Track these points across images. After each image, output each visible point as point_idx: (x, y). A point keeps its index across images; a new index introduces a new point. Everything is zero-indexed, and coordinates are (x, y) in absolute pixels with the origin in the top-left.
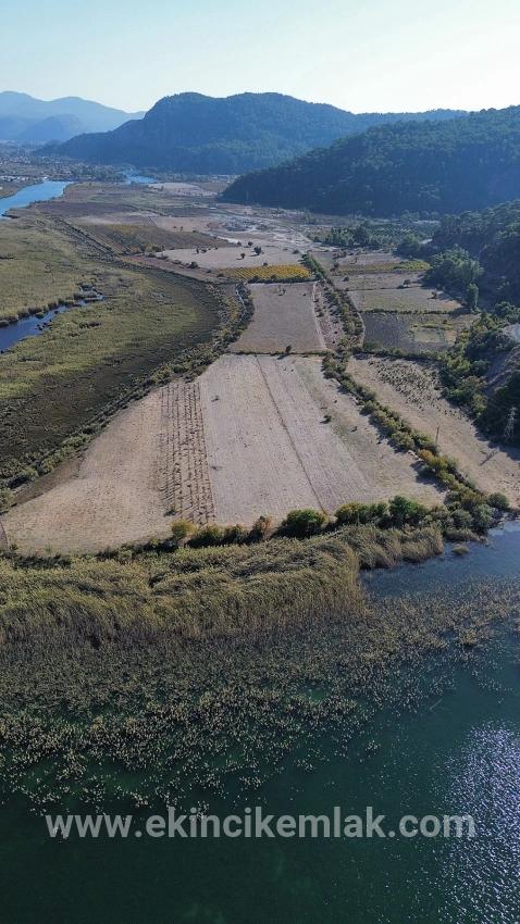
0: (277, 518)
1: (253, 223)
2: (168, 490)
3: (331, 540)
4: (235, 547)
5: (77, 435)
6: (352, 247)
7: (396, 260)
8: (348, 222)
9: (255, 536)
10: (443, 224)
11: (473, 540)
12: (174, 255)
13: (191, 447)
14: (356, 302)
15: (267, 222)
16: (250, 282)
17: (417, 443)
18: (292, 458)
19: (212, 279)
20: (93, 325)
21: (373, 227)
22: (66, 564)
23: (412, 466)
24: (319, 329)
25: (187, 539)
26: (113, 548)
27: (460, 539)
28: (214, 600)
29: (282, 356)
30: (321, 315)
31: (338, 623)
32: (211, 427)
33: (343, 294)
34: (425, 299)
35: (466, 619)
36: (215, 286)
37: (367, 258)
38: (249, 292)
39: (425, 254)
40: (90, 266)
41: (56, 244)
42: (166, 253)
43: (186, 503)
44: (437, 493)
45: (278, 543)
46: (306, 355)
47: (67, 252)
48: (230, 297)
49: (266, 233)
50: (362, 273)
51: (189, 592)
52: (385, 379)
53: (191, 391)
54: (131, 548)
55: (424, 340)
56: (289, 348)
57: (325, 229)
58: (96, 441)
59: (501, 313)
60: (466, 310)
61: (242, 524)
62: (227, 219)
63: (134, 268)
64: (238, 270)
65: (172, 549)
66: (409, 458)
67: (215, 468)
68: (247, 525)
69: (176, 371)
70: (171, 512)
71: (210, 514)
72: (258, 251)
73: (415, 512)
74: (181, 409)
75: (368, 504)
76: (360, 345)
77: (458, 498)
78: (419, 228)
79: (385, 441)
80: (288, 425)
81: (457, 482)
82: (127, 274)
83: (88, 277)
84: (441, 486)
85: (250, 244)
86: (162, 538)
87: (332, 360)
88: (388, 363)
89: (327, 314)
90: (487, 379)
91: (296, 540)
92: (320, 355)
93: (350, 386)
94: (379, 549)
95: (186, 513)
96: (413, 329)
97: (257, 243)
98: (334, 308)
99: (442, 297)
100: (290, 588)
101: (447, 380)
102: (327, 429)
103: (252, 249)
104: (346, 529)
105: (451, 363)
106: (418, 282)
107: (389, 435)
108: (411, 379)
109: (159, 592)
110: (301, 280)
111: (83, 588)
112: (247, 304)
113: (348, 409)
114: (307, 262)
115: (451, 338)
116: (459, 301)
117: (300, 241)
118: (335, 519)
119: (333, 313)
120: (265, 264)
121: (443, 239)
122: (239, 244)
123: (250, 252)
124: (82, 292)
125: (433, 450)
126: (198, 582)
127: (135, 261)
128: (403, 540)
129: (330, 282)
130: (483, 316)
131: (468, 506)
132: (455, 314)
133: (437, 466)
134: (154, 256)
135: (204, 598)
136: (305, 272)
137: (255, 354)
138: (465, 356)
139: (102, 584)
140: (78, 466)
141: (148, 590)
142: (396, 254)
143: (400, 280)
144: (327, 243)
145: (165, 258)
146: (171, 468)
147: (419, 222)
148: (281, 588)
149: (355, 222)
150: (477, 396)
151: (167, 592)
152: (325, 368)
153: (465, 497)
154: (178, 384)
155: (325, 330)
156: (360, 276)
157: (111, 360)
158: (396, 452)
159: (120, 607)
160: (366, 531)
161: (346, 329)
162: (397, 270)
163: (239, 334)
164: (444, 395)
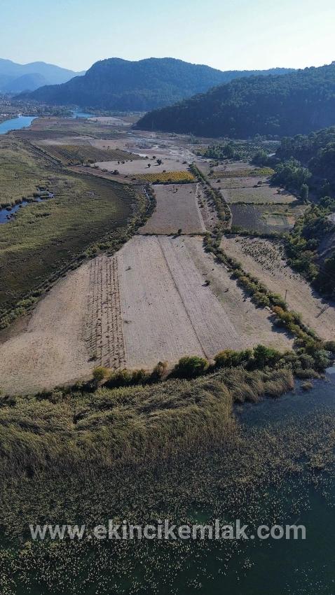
0: (172, 362)
1: (156, 144)
2: (91, 340)
3: (212, 381)
4: (140, 387)
5: (28, 298)
6: (222, 159)
7: (252, 168)
8: (219, 142)
9: (155, 377)
10: (283, 143)
11: (316, 378)
12: (103, 165)
13: (110, 306)
14: (226, 197)
15: (166, 142)
16: (153, 184)
17: (271, 301)
18: (182, 314)
19: (128, 181)
20: (45, 215)
21: (236, 145)
22: (12, 403)
23: (269, 318)
24: (201, 217)
25: (104, 381)
26: (49, 389)
27: (306, 377)
28: (122, 434)
29: (176, 236)
30: (202, 207)
31: (218, 451)
32: (125, 290)
33: (217, 192)
34: (272, 195)
35: (314, 445)
36: (130, 186)
37: (232, 167)
38: (153, 191)
39: (271, 163)
40: (45, 174)
41: (24, 159)
42: (97, 164)
43: (104, 351)
44: (288, 339)
45: (172, 384)
46: (192, 235)
47: (30, 164)
48: (140, 195)
49: (165, 150)
50: (229, 176)
51: (104, 428)
52: (247, 252)
53: (112, 262)
54: (61, 389)
55: (273, 223)
56: (180, 231)
57: (204, 146)
58: (42, 302)
59: (324, 204)
60: (301, 202)
61: (145, 368)
62: (139, 141)
63: (75, 175)
64: (145, 175)
65: (93, 390)
66: (266, 312)
67: (126, 322)
68: (149, 368)
69: (101, 248)
70: (93, 359)
71: (122, 360)
72: (159, 162)
73: (273, 356)
74: (104, 276)
75: (238, 351)
76: (229, 228)
77: (303, 344)
78: (267, 146)
79: (249, 299)
80: (180, 287)
81: (301, 332)
82: (71, 179)
83: (43, 181)
84: (290, 335)
85: (154, 157)
86: (86, 379)
87: (210, 239)
88: (249, 241)
89: (206, 206)
90: (319, 253)
91: (185, 382)
92: (202, 235)
93: (223, 258)
94: (247, 387)
95: (104, 360)
96: (265, 216)
97: (159, 157)
98: (211, 201)
99: (283, 193)
100: (181, 423)
101: (290, 253)
102: (207, 291)
103: (155, 161)
104: (222, 371)
105: (292, 241)
106: (267, 183)
107: (251, 295)
108: (265, 252)
109: (81, 428)
110: (189, 182)
111: (24, 426)
112: (151, 199)
113: (221, 275)
114: (192, 169)
115: (291, 222)
116: (295, 196)
117: (188, 155)
118: (214, 362)
119: (210, 205)
120: (164, 171)
121: (283, 153)
122: (147, 157)
123: (154, 163)
124: (39, 192)
125: (283, 306)
126: (111, 419)
127: (76, 170)
128: (265, 380)
129: (208, 183)
130: (313, 206)
131: (311, 351)
132: (293, 205)
133: (287, 319)
134: (89, 166)
135: (115, 431)
136: (191, 176)
137: (157, 235)
138: (302, 235)
139: (38, 422)
140: (27, 322)
141: (73, 426)
142: (251, 163)
143: (254, 181)
144: (205, 156)
145: (96, 168)
146: (95, 323)
147: (266, 142)
148: (174, 422)
149: (224, 143)
150: (312, 265)
151: (87, 427)
152: (205, 244)
153: (309, 344)
154: (102, 258)
155: (205, 217)
156: (228, 179)
157: (56, 241)
158: (257, 308)
159: (51, 441)
160: (238, 373)
161: (219, 217)
162: (252, 174)
163: (145, 221)
164: (288, 264)
